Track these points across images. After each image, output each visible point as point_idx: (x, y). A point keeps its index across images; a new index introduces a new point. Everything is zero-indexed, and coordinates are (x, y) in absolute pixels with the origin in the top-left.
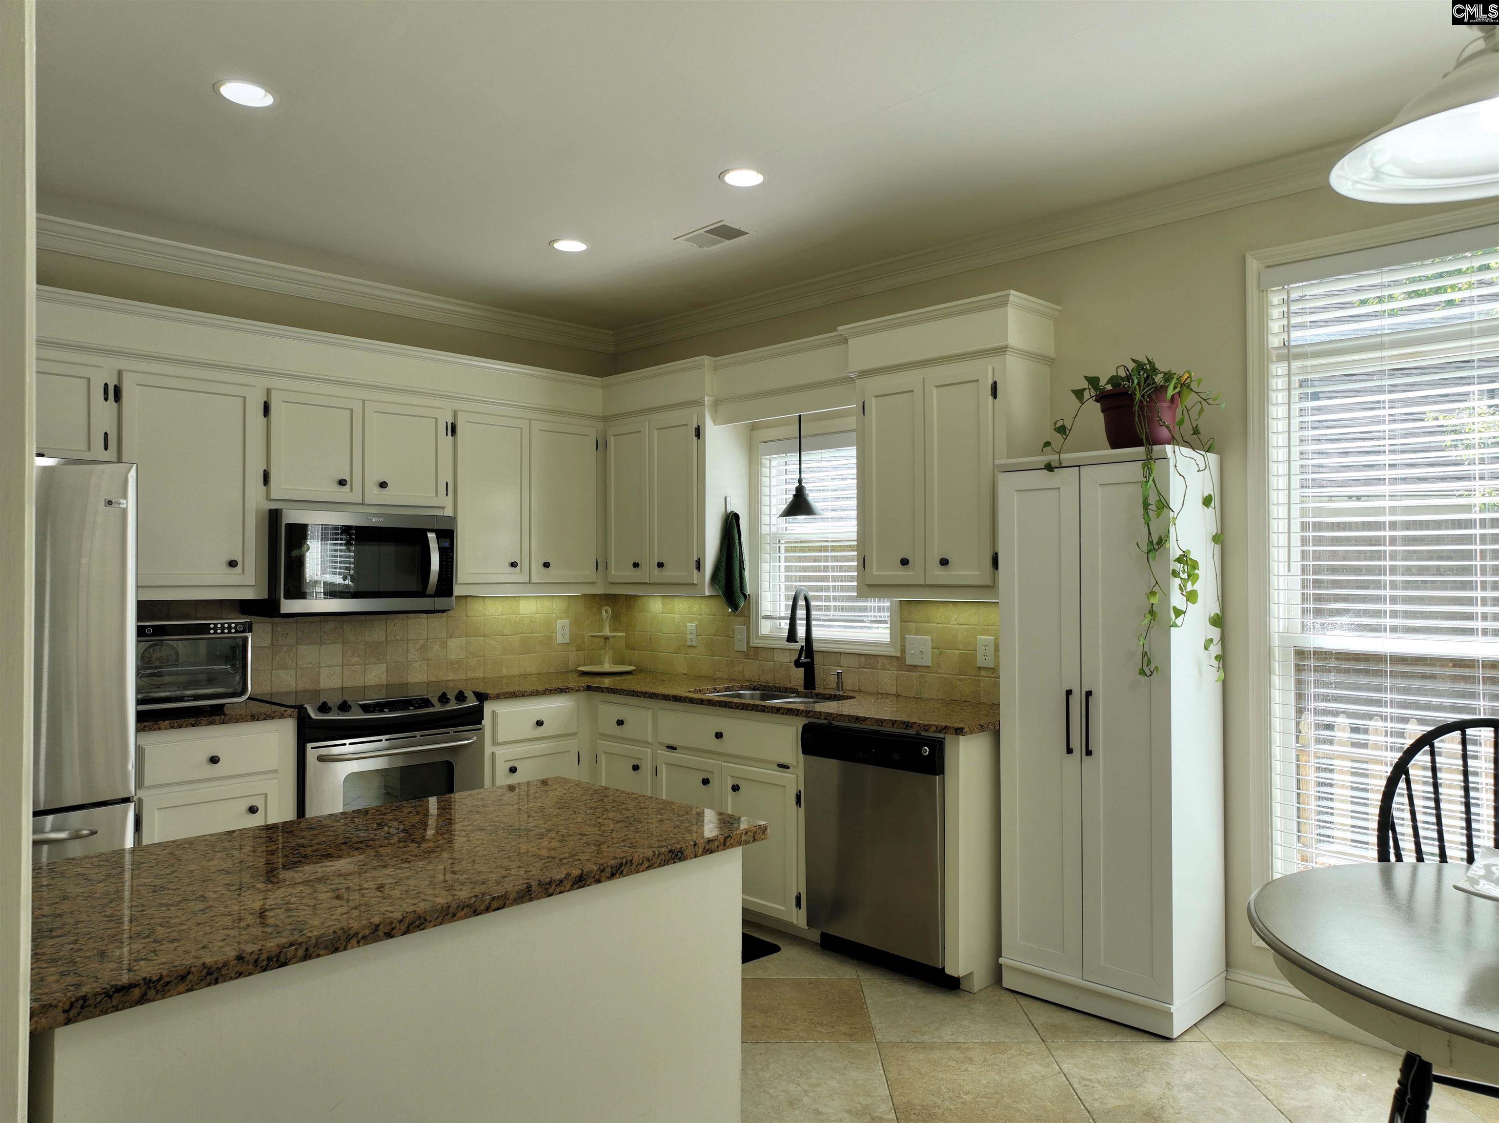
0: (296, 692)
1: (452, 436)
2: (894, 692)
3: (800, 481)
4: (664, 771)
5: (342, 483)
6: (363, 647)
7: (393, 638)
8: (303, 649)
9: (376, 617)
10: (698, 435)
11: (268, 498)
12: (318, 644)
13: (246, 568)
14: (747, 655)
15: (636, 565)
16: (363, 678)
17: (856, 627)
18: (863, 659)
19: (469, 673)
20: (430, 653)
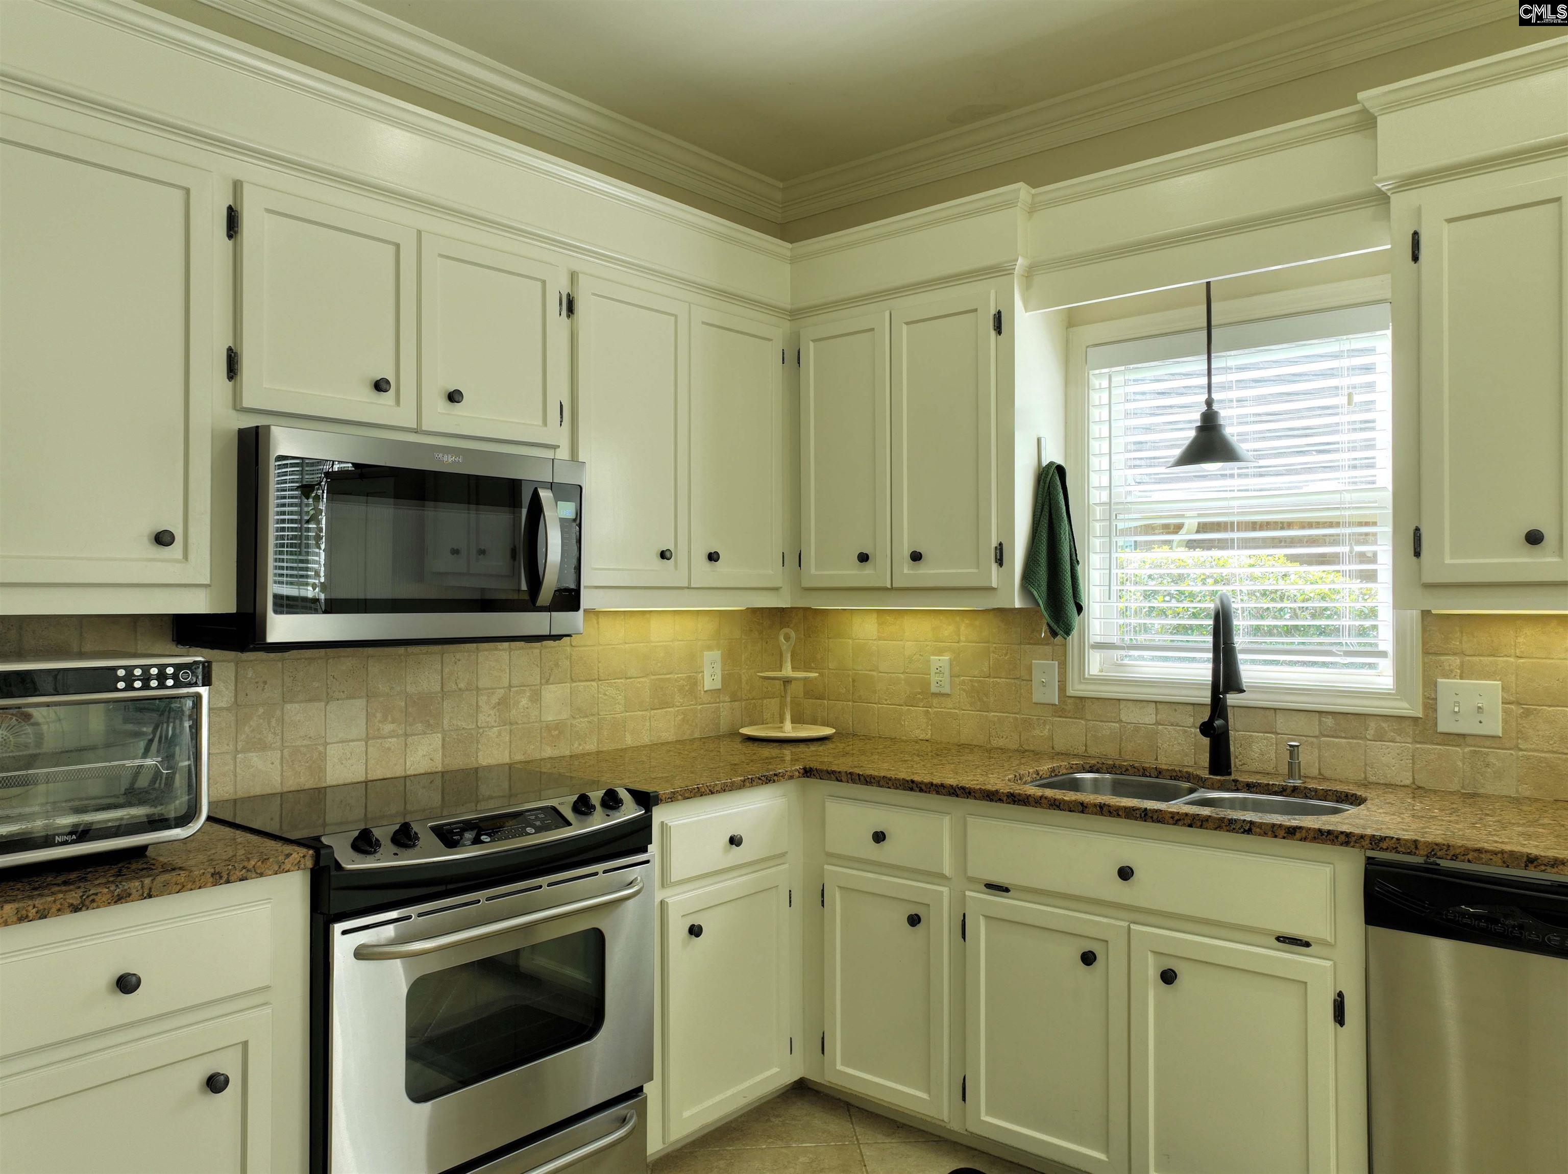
0: (282, 794)
1: (568, 316)
2: (1408, 782)
3: (1209, 403)
4: (980, 930)
5: (380, 386)
6: (403, 704)
7: (454, 687)
8: (292, 709)
9: (424, 648)
10: (998, 328)
11: (237, 406)
12: (320, 700)
13: (192, 548)
14: (1059, 710)
15: (863, 558)
16: (402, 761)
17: (1314, 664)
18: (1329, 721)
19: (576, 745)
20: (514, 712)
